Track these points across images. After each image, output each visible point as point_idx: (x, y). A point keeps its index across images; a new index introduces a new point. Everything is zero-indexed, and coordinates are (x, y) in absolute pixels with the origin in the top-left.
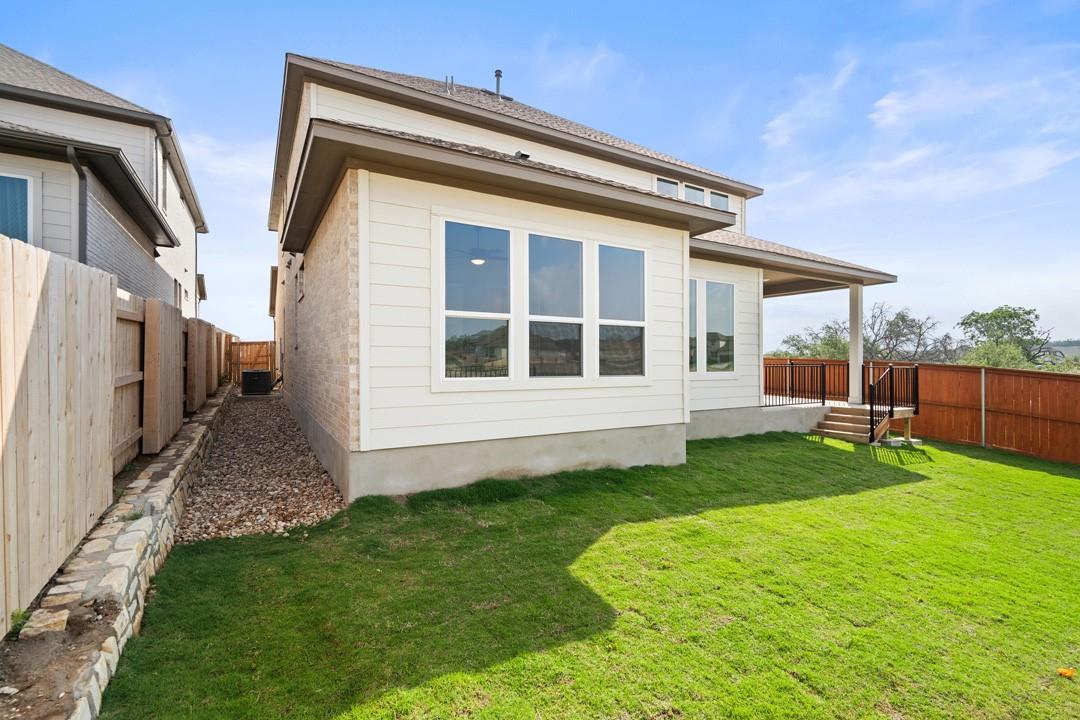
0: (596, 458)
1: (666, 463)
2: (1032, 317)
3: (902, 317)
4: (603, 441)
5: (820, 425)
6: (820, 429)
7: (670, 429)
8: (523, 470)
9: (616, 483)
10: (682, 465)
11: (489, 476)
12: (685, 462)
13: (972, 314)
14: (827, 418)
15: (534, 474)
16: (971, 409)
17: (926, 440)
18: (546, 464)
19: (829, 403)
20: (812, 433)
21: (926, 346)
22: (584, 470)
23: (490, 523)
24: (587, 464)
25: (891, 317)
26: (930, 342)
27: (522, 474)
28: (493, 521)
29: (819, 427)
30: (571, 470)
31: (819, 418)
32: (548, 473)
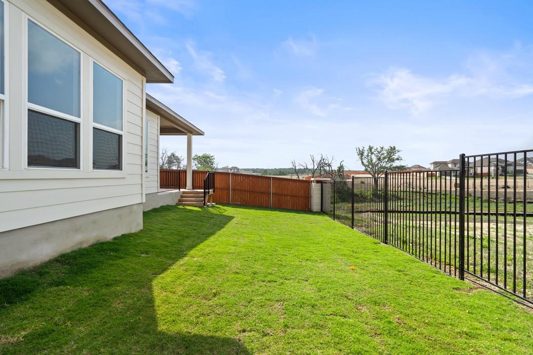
0: (89, 237)
1: (133, 231)
2: (213, 158)
3: (173, 155)
4: (94, 222)
5: (180, 201)
6: (180, 202)
7: (135, 207)
9: (115, 252)
10: (142, 230)
12: (142, 228)
13: (196, 156)
14: (182, 197)
16: (226, 189)
17: (217, 204)
19: (182, 190)
20: (178, 204)
21: (180, 167)
22: (80, 249)
23: (23, 333)
24: (81, 243)
25: (169, 154)
26: (182, 166)
28: (24, 329)
29: (179, 202)
30: (69, 251)
31: (179, 197)
32: (47, 259)
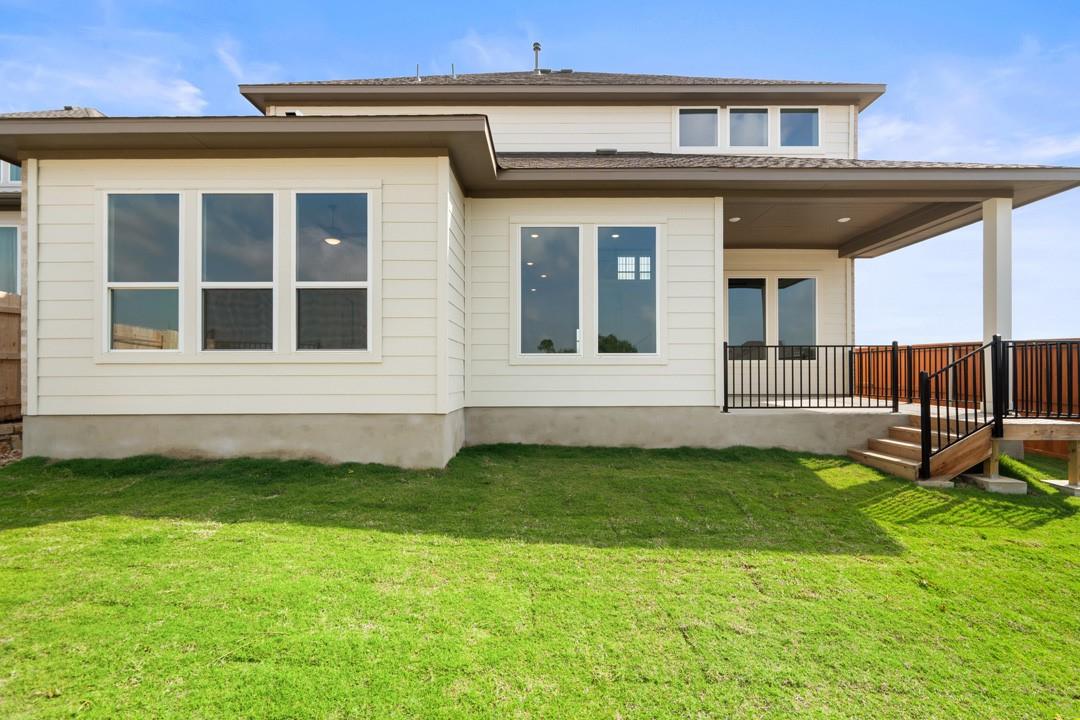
0: (298, 447)
1: (405, 464)
4: (305, 428)
5: (870, 444)
7: (417, 420)
8: (198, 450)
11: (158, 452)
12: (441, 466)
14: (891, 433)
15: (210, 456)
18: (227, 447)
22: (276, 459)
24: (280, 452)
27: (195, 454)
29: (869, 447)
30: (258, 457)
32: (227, 457)
